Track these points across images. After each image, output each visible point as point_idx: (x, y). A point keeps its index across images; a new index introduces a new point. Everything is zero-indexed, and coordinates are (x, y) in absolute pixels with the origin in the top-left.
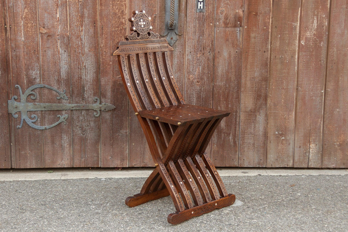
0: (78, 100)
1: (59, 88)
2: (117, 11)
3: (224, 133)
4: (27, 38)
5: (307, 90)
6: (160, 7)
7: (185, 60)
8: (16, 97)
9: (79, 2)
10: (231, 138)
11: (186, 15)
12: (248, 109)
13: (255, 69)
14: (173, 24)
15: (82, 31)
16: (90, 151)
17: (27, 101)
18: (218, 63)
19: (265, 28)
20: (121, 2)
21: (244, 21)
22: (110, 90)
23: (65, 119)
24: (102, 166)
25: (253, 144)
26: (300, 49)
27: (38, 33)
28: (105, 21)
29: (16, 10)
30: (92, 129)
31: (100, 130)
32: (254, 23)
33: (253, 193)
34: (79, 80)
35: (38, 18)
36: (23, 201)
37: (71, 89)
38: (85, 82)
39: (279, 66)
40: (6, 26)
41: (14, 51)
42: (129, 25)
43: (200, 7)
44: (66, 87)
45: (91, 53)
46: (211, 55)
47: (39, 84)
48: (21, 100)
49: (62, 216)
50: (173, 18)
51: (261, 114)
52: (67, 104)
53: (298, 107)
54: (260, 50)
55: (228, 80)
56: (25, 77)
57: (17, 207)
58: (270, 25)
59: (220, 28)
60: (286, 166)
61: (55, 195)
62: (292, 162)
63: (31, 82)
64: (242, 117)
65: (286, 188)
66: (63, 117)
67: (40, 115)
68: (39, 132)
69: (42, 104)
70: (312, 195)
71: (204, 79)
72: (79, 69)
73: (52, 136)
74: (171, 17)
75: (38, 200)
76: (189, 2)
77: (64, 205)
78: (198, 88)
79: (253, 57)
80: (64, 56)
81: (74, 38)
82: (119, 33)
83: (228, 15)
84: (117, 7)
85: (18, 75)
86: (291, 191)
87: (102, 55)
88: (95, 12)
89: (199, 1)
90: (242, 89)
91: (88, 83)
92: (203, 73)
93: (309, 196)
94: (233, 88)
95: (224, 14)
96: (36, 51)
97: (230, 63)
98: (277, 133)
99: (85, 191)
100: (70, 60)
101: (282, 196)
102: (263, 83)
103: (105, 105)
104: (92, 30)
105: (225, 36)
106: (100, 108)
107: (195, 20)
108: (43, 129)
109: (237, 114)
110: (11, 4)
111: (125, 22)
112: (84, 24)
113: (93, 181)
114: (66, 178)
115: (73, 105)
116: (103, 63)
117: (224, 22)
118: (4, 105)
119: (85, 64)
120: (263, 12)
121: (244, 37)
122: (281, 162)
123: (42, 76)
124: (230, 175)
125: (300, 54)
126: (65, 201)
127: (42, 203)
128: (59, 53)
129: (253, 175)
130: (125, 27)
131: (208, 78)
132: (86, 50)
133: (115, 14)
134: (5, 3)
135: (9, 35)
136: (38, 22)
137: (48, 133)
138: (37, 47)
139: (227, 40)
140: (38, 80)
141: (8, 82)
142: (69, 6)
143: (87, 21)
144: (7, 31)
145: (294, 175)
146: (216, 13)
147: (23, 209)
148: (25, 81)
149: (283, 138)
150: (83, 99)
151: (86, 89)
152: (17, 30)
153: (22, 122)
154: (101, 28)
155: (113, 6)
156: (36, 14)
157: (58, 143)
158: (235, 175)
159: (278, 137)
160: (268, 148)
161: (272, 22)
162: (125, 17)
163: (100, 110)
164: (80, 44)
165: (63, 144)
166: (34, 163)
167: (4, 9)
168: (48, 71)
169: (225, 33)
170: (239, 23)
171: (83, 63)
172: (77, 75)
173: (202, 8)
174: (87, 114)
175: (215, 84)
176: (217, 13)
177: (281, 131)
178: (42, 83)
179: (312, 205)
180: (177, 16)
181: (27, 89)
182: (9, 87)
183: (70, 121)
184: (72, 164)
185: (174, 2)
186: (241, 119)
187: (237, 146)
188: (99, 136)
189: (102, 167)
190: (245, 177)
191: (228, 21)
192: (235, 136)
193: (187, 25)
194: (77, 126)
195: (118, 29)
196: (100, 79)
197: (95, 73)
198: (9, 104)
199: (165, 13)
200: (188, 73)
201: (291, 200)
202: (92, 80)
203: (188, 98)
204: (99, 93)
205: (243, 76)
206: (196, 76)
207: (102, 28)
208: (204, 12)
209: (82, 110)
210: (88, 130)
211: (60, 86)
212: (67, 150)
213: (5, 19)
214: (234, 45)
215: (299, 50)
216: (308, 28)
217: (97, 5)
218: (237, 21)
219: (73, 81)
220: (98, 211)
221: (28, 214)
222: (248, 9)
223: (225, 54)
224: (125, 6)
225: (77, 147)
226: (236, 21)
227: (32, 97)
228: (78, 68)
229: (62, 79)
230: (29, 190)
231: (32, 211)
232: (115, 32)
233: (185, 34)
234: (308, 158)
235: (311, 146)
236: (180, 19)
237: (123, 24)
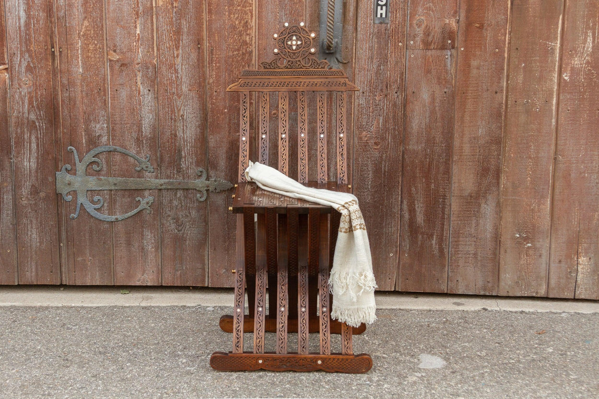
0: (171, 173)
1: (138, 153)
2: (237, 23)
3: (423, 233)
4: (87, 68)
5: (575, 162)
6: (311, 16)
7: (353, 106)
8: (69, 166)
9: (173, 7)
10: (434, 242)
11: (356, 29)
12: (466, 193)
13: (479, 123)
14: (331, 45)
15: (178, 56)
16: (190, 258)
17: (87, 173)
18: (412, 111)
19: (497, 50)
20: (243, 7)
21: (459, 39)
22: (224, 156)
23: (150, 204)
24: (210, 284)
25: (474, 254)
26: (561, 88)
27: (105, 59)
28: (216, 39)
29: (70, 23)
30: (193, 221)
31: (207, 224)
32: (476, 43)
33: (467, 344)
34: (172, 138)
35: (105, 35)
36: (71, 345)
37: (158, 155)
38: (183, 142)
39: (523, 118)
40: (53, 50)
41: (67, 90)
42: (257, 45)
43: (381, 14)
44: (150, 150)
45: (193, 94)
46: (400, 97)
47: (106, 145)
48: (77, 172)
49: (129, 376)
50: (332, 34)
51: (489, 203)
52: (152, 180)
53: (557, 191)
54: (488, 90)
55: (430, 141)
56: (83, 133)
57: (59, 356)
58: (507, 45)
59: (416, 51)
60: (534, 295)
61: (125, 335)
62: (544, 287)
63: (93, 142)
64: (455, 205)
66: (146, 200)
67: (107, 197)
68: (106, 226)
69: (110, 179)
70: (573, 353)
71: (387, 138)
72: (173, 121)
73: (128, 234)
74: (328, 33)
75: (95, 343)
76: (361, 5)
77: (136, 355)
78: (377, 154)
79: (474, 102)
80: (148, 100)
81: (164, 69)
82: (239, 59)
83: (431, 28)
84: (236, 16)
85: (73, 130)
86: (537, 344)
87: (211, 97)
88: (200, 24)
89: (378, 5)
90: (455, 158)
91: (187, 145)
92: (386, 130)
93: (569, 353)
94: (439, 156)
95: (423, 26)
96: (102, 91)
97: (433, 112)
98: (518, 236)
99: (175, 329)
100: (157, 105)
102: (493, 148)
103: (215, 181)
104: (194, 56)
105: (425, 64)
106: (208, 187)
107: (371, 36)
108: (113, 220)
109: (446, 201)
110: (62, 14)
111: (251, 41)
112: (181, 44)
113: (192, 311)
114: (149, 305)
115: (162, 181)
116: (212, 111)
117: (423, 41)
118: (50, 179)
119: (181, 113)
120: (493, 22)
121: (458, 67)
122: (525, 288)
123: (112, 132)
124: (432, 308)
125: (561, 98)
126: (138, 348)
127: (101, 349)
128: (139, 94)
129: (473, 309)
130: (250, 50)
131: (394, 137)
132: (185, 88)
133: (234, 27)
134: (53, 11)
135: (59, 65)
136: (105, 42)
137: (120, 227)
138: (104, 84)
139: (429, 72)
140: (104, 139)
141: (57, 142)
142: (157, 15)
143: (185, 39)
144: (55, 58)
145: (548, 311)
146: (408, 25)
147: (67, 360)
148: (84, 141)
149: (529, 245)
150: (178, 172)
151: (183, 155)
152: (71, 56)
153: (78, 209)
154: (209, 51)
155: (230, 14)
156: (102, 29)
157: (136, 245)
158: (440, 308)
159: (519, 243)
160: (502, 262)
161: (510, 40)
162: (251, 31)
163: (207, 190)
164: (174, 79)
165: (146, 246)
166: (97, 277)
167: (51, 22)
168: (121, 123)
169: (425, 59)
170: (449, 42)
171: (179, 111)
172: (169, 131)
173: (384, 16)
174: (186, 197)
175: (407, 147)
176: (411, 25)
177: (525, 232)
178: (111, 143)
180: (341, 30)
181: (86, 154)
182: (57, 150)
183: (157, 208)
184: (160, 279)
185: (334, 7)
186: (452, 209)
187: (445, 258)
188: (206, 234)
189: (210, 286)
190: (457, 311)
191: (430, 39)
192: (441, 240)
193: (358, 45)
194: (169, 216)
195: (239, 53)
196: (207, 137)
197: (199, 127)
198: (57, 179)
199: (319, 26)
200: (358, 128)
201: (534, 360)
202: (195, 140)
203: (358, 171)
204: (206, 161)
205: (456, 135)
206: (374, 133)
207: (212, 52)
208: (388, 24)
209: (178, 189)
210: (188, 224)
211: (140, 148)
212: (151, 256)
213: (51, 38)
214: (441, 80)
215: (559, 90)
216: (576, 51)
217: (203, 13)
218: (447, 39)
219: (162, 141)
220: (190, 368)
221: (74, 369)
222: (467, 17)
223: (424, 96)
224: (250, 14)
225: (168, 252)
226: (444, 38)
227: (95, 167)
228: (171, 119)
229: (145, 137)
230: (84, 324)
231: (81, 365)
232: (233, 58)
233: (354, 61)
234: (574, 281)
235: (580, 260)
236: (346, 35)
237: (247, 44)
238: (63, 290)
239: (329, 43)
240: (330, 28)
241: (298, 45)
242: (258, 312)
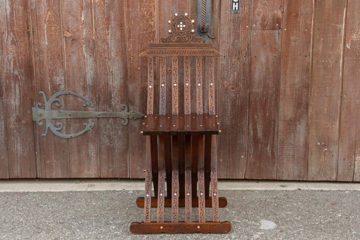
0: (105, 107)
1: (84, 95)
2: (145, 13)
3: (262, 143)
4: (50, 42)
5: (353, 98)
6: (192, 9)
7: (218, 65)
8: (40, 104)
9: (105, 3)
10: (268, 148)
11: (220, 17)
12: (288, 118)
13: (296, 75)
14: (204, 27)
15: (108, 34)
16: (118, 161)
17: (52, 108)
18: (255, 68)
19: (306, 30)
20: (149, 3)
21: (283, 23)
22: (138, 97)
23: (92, 128)
24: (131, 176)
25: (293, 156)
26: (345, 53)
27: (62, 36)
28: (133, 23)
29: (39, 13)
30: (120, 138)
31: (128, 139)
32: (294, 25)
33: (289, 212)
34: (105, 86)
35: (61, 21)
36: (42, 218)
37: (97, 96)
38: (112, 88)
39: (322, 72)
40: (28, 30)
41: (38, 55)
42: (158, 27)
43: (235, 8)
44: (92, 94)
45: (118, 58)
46: (247, 59)
47: (63, 90)
48: (46, 108)
49: (78, 238)
50: (205, 20)
51: (301, 124)
52: (93, 112)
53: (343, 116)
54: (301, 55)
55: (266, 87)
56: (49, 83)
57: (34, 226)
58: (312, 27)
59: (257, 31)
60: (329, 179)
61: (76, 211)
62: (335, 175)
63: (55, 88)
64: (281, 126)
65: (326, 207)
66: (89, 125)
67: (65, 123)
68: (65, 141)
69: (67, 112)
70: (353, 217)
71: (239, 85)
72: (106, 75)
73: (78, 145)
74: (202, 20)
75: (57, 216)
76: (222, 2)
77: (83, 224)
78: (233, 95)
79: (293, 62)
80: (90, 62)
81: (100, 42)
82: (147, 36)
83: (266, 17)
84: (145, 9)
85: (42, 81)
86: (331, 211)
87: (130, 59)
88: (122, 14)
89: (233, 2)
90: (281, 97)
91: (115, 90)
92: (239, 79)
93: (351, 217)
94: (271, 96)
95: (261, 15)
96: (60, 56)
97: (267, 69)
98: (319, 144)
99: (108, 206)
100: (95, 65)
101: (320, 217)
102: (304, 91)
103: (133, 112)
104: (118, 34)
105: (263, 39)
106: (128, 116)
107: (229, 21)
108: (69, 137)
109: (276, 123)
110: (33, 7)
111: (154, 25)
112: (110, 26)
113: (119, 194)
114: (92, 190)
115: (100, 113)
116: (131, 69)
117: (261, 25)
118: (28, 112)
119: (111, 70)
120: (304, 12)
121: (283, 40)
122: (323, 175)
123: (67, 82)
124: (267, 189)
125: (345, 59)
126: (85, 219)
127: (61, 221)
128: (84, 58)
129: (292, 189)
130: (154, 30)
131: (244, 84)
132: (113, 54)
133: (144, 16)
134: (28, 6)
135: (32, 40)
136: (62, 25)
137: (73, 142)
138: (62, 52)
139: (265, 44)
140: (62, 87)
141: (32, 89)
142: (95, 8)
143: (113, 24)
144: (30, 35)
145: (337, 189)
146: (252, 14)
147: (39, 228)
148: (50, 88)
149: (326, 149)
150: (110, 107)
151: (113, 96)
152: (40, 34)
153: (47, 131)
154: (128, 31)
155: (141, 7)
156: (60, 17)
157: (84, 153)
158: (272, 189)
159: (320, 148)
160: (310, 161)
161: (314, 24)
162: (154, 19)
163: (128, 118)
164: (106, 49)
165: (90, 153)
166: (60, 173)
167: (27, 12)
168: (73, 77)
169: (263, 36)
170: (277, 25)
171: (110, 68)
172: (104, 81)
173: (237, 9)
174: (115, 123)
175: (252, 90)
176: (253, 14)
177: (324, 142)
178: (67, 89)
179: (352, 230)
180: (210, 18)
181: (51, 96)
182: (33, 94)
183: (97, 130)
184: (99, 174)
185: (206, 3)
186: (279, 128)
187: (275, 158)
188: (127, 145)
189: (130, 178)
190: (283, 191)
191: (265, 23)
192: (272, 147)
193: (221, 27)
194: (104, 134)
195: (147, 32)
196: (127, 85)
197: (122, 78)
198: (33, 112)
199: (197, 15)
200: (222, 79)
201: (330, 222)
202: (120, 87)
203: (222, 105)
204: (127, 100)
205: (282, 83)
206: (231, 82)
207: (130, 32)
208: (239, 14)
209: (109, 118)
210: (116, 139)
211: (85, 92)
212: (93, 160)
213: (27, 22)
214: (273, 49)
215: (344, 54)
216: (354, 30)
217: (124, 7)
218: (276, 24)
219: (99, 88)
220: (117, 233)
221: (43, 234)
222: (288, 10)
223: (262, 59)
224: (153, 8)
225: (104, 157)
226: (274, 22)
227: (57, 104)
228: (105, 74)
229: (88, 85)
230: (51, 204)
231: (48, 231)
232: (143, 36)
233: (219, 37)
234: (353, 171)
235: (356, 158)
236: (214, 21)
237: (152, 26)
238: (38, 181)
239: (203, 26)
240: (204, 17)
241: (183, 28)
242: (160, 196)
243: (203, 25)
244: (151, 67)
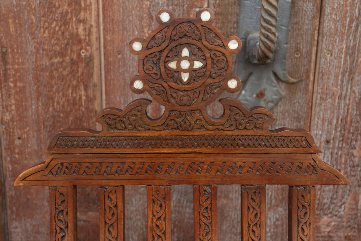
11: (321, 9)
14: (268, 53)
28: (12, 29)
42: (102, 44)
50: (274, 30)
82: (65, 73)
87: (10, 147)
107: (354, 25)
111: (89, 35)
130: (88, 54)
162: (88, 15)
193: (323, 45)
195: (63, 61)
206: (345, 220)
232: (51, 72)
233: (312, 78)
236: (297, 23)
237: (80, 41)
239: (266, 51)
240: (271, 15)
241: (195, 70)
243: (263, 47)
244: (63, 226)
